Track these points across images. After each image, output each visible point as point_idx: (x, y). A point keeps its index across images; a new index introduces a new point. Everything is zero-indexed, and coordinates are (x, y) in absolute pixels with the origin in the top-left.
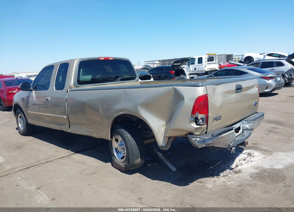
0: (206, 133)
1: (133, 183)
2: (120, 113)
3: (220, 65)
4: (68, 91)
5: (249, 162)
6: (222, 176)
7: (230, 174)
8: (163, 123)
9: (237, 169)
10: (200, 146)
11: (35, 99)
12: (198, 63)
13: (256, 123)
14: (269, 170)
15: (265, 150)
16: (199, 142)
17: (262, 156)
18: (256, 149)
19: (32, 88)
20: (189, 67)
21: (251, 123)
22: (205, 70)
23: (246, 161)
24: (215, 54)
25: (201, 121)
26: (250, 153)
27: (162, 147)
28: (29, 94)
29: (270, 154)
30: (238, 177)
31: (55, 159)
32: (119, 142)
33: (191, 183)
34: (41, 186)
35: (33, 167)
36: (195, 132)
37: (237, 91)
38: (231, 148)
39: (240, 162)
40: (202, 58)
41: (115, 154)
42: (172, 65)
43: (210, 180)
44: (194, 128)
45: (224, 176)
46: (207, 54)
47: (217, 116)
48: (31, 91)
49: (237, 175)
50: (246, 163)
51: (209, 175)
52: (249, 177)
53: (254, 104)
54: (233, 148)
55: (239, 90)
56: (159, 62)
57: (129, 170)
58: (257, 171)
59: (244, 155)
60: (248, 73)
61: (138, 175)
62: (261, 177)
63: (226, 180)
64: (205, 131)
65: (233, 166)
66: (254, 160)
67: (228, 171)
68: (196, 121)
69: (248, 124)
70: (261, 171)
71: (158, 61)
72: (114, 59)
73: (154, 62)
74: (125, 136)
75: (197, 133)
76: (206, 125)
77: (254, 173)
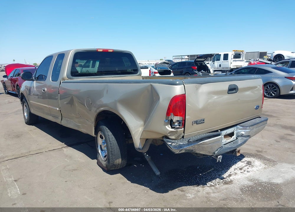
0: (183, 137)
1: (111, 184)
2: (102, 109)
3: (250, 63)
4: (61, 83)
5: (246, 172)
6: (209, 185)
7: (219, 185)
8: (142, 123)
9: (228, 179)
10: (177, 152)
11: (35, 89)
12: (224, 60)
13: (255, 130)
14: (266, 184)
15: (268, 160)
16: (175, 147)
17: (263, 166)
18: (259, 158)
19: (34, 78)
20: (214, 63)
21: (248, 129)
22: (230, 67)
23: (242, 171)
24: (243, 51)
25: (176, 124)
26: (251, 162)
27: (139, 149)
28: (32, 83)
29: (273, 165)
30: (226, 189)
31: (46, 151)
32: (103, 140)
33: (172, 190)
34: (19, 179)
35: (22, 158)
36: (170, 135)
37: (229, 92)
38: (217, 156)
39: (235, 171)
40: (228, 54)
41: (100, 151)
42: (195, 60)
43: (193, 189)
44: (169, 132)
45: (211, 186)
46: (234, 51)
47: (198, 119)
48: (33, 81)
49: (226, 186)
50: (241, 173)
51: (194, 183)
52: (238, 190)
53: (255, 107)
54: (219, 157)
55: (234, 91)
56: (188, 57)
57: (110, 170)
58: (250, 183)
59: (243, 163)
60: (272, 72)
61: (119, 175)
62: (252, 192)
63: (211, 191)
64: (182, 136)
65: (225, 175)
66: (251, 170)
67: (218, 181)
68: (171, 123)
69: (244, 129)
70: (255, 184)
71: (186, 56)
72: (114, 51)
73: (183, 57)
74: (106, 133)
75: (173, 137)
76: (183, 129)
77: (246, 186)
